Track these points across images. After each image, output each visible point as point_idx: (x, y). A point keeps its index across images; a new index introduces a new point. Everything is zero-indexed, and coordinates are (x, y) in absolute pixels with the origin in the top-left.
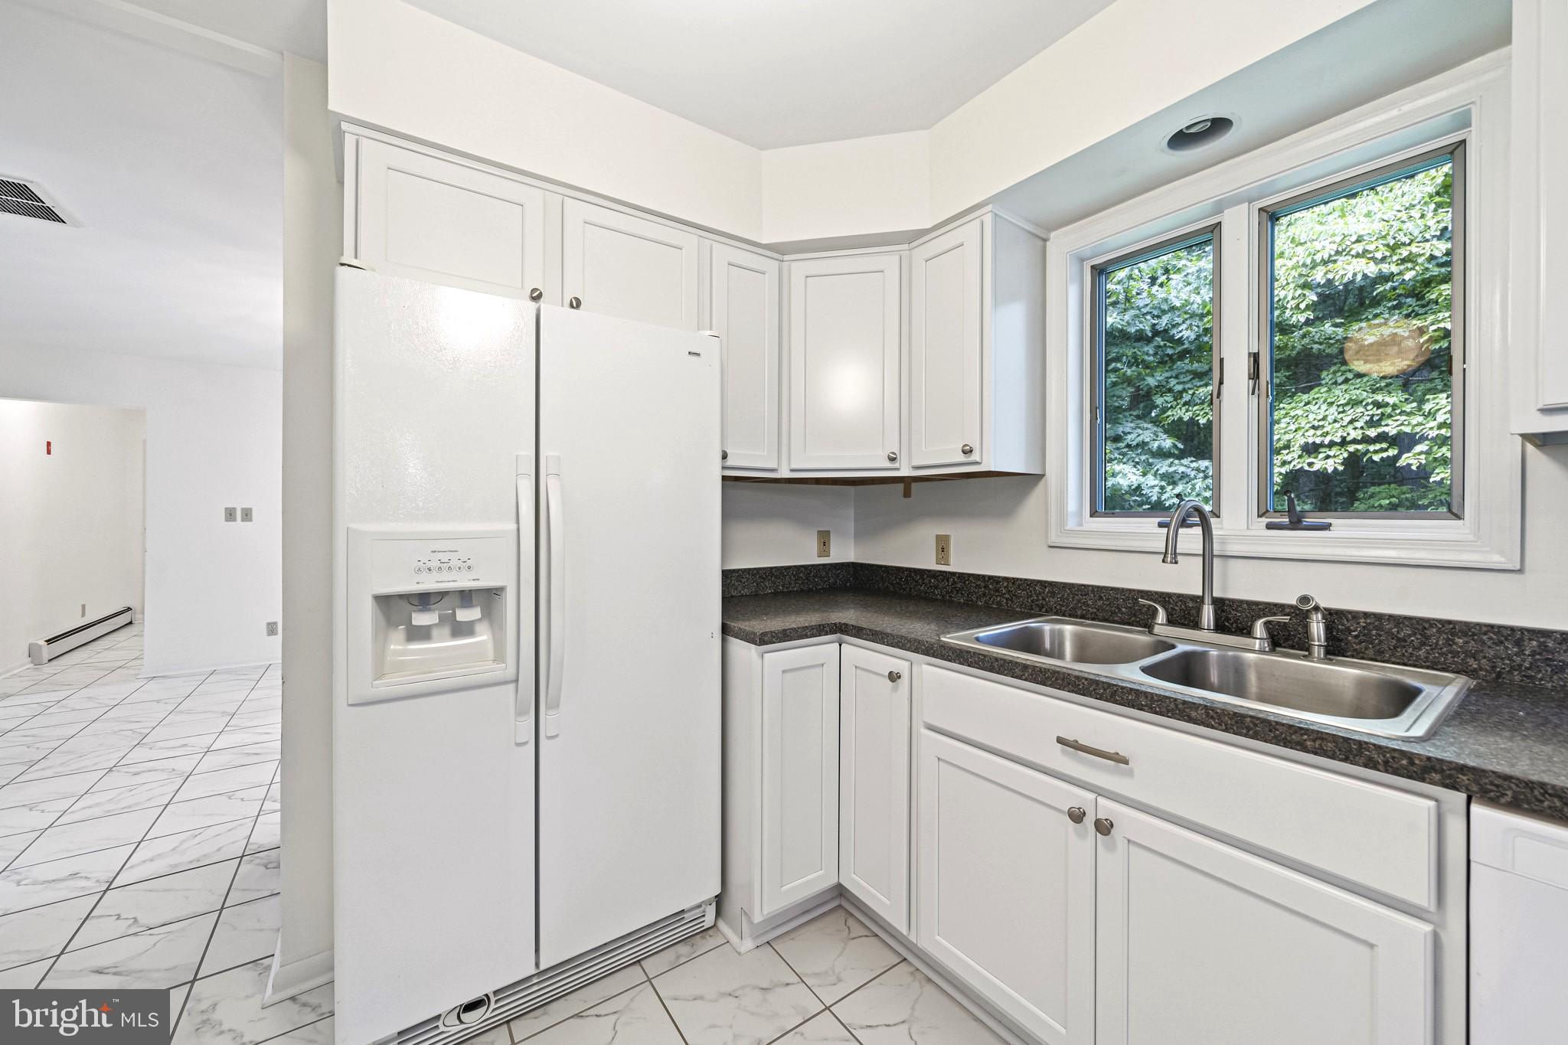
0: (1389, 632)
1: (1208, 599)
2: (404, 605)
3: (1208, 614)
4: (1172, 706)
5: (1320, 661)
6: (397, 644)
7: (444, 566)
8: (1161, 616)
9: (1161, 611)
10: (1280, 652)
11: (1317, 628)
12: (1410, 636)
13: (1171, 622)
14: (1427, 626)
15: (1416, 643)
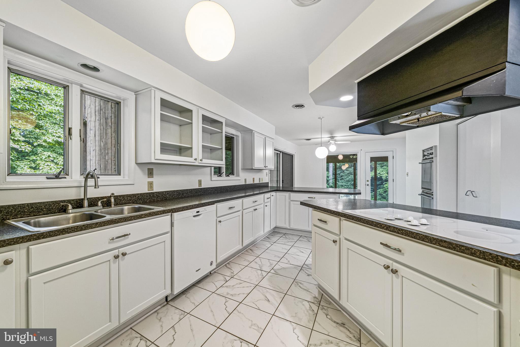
0: (119, 199)
1: (86, 199)
3: (86, 203)
4: (139, 216)
5: (114, 207)
8: (70, 207)
9: (70, 205)
10: (104, 208)
11: (113, 200)
12: (122, 199)
13: (73, 208)
14: (124, 196)
15: (123, 200)
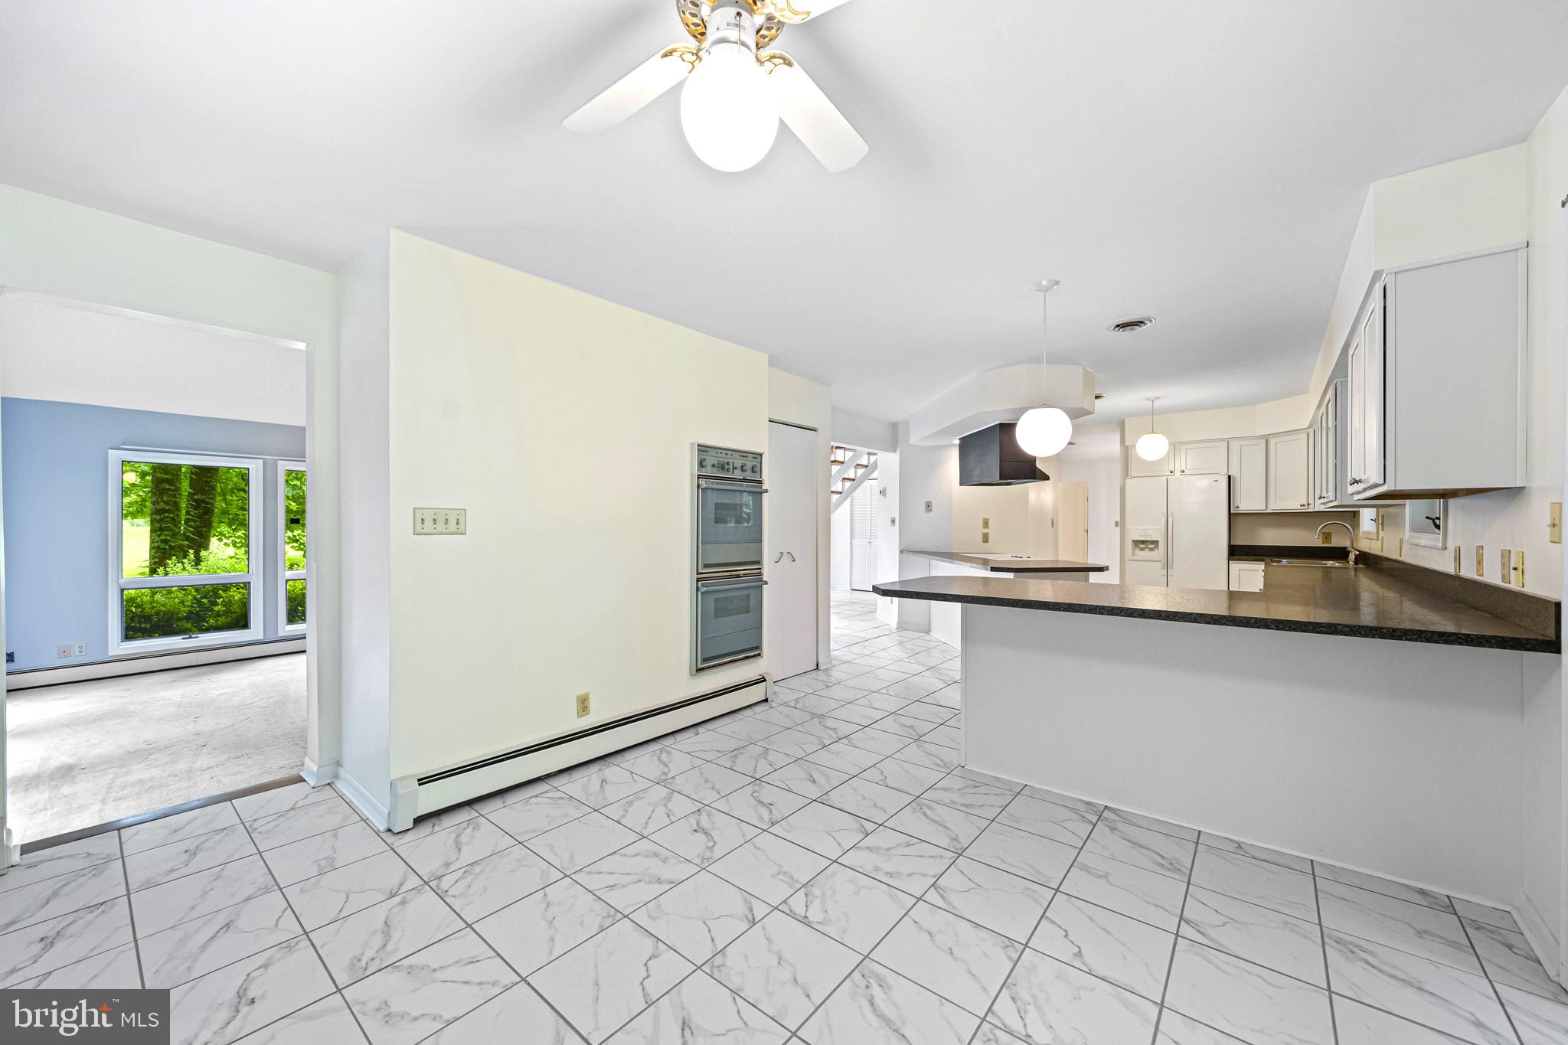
6: (1137, 550)
7: (1145, 535)
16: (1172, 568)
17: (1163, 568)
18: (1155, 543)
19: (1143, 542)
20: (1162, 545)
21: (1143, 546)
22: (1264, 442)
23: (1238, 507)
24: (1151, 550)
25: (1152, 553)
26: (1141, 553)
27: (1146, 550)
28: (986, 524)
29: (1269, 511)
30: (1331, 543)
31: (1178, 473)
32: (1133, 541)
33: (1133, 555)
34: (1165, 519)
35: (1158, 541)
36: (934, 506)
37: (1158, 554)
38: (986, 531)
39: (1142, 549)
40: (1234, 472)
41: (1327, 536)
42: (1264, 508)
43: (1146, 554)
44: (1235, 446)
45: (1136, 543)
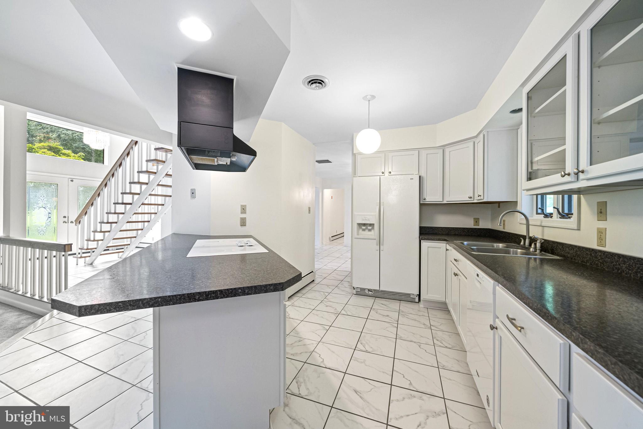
2: (361, 225)
6: (361, 231)
7: (366, 220)
16: (383, 245)
17: (377, 245)
18: (372, 225)
19: (364, 225)
20: (376, 227)
21: (364, 228)
22: (442, 150)
23: (425, 199)
24: (370, 230)
25: (370, 233)
26: (363, 232)
27: (367, 231)
28: (244, 210)
29: (445, 202)
30: (479, 226)
31: (387, 174)
32: (358, 224)
33: (358, 234)
34: (378, 207)
35: (373, 224)
36: (197, 193)
37: (373, 234)
38: (243, 216)
39: (364, 230)
40: (423, 174)
41: (477, 221)
42: (442, 200)
43: (367, 233)
44: (424, 153)
45: (360, 225)
